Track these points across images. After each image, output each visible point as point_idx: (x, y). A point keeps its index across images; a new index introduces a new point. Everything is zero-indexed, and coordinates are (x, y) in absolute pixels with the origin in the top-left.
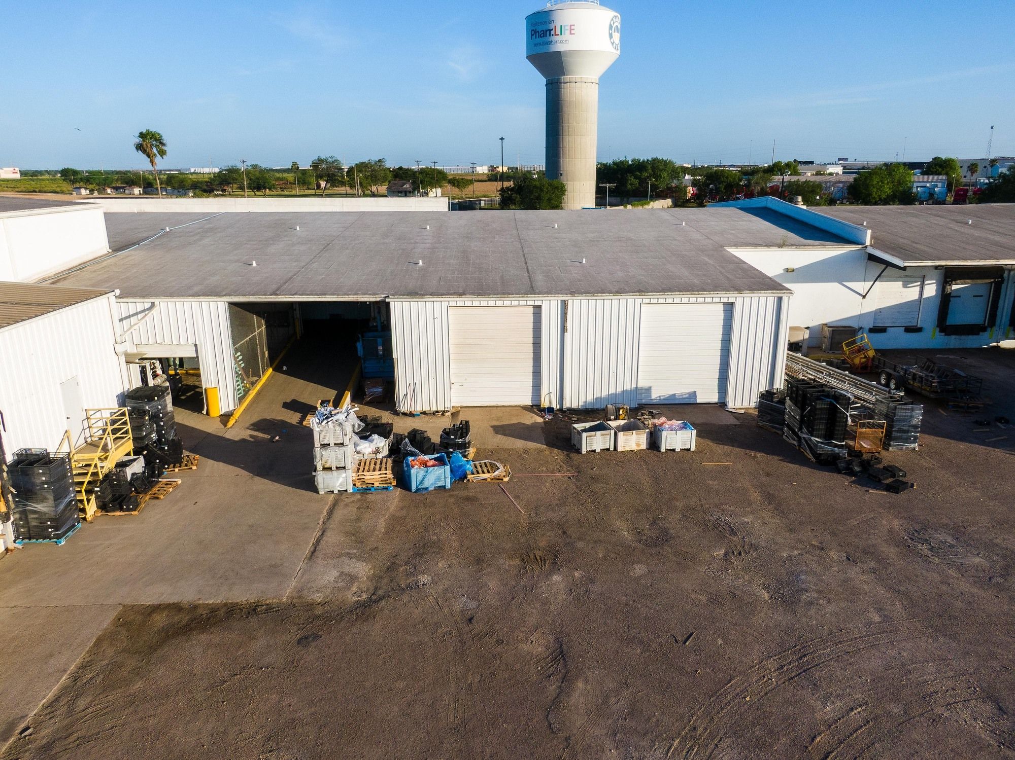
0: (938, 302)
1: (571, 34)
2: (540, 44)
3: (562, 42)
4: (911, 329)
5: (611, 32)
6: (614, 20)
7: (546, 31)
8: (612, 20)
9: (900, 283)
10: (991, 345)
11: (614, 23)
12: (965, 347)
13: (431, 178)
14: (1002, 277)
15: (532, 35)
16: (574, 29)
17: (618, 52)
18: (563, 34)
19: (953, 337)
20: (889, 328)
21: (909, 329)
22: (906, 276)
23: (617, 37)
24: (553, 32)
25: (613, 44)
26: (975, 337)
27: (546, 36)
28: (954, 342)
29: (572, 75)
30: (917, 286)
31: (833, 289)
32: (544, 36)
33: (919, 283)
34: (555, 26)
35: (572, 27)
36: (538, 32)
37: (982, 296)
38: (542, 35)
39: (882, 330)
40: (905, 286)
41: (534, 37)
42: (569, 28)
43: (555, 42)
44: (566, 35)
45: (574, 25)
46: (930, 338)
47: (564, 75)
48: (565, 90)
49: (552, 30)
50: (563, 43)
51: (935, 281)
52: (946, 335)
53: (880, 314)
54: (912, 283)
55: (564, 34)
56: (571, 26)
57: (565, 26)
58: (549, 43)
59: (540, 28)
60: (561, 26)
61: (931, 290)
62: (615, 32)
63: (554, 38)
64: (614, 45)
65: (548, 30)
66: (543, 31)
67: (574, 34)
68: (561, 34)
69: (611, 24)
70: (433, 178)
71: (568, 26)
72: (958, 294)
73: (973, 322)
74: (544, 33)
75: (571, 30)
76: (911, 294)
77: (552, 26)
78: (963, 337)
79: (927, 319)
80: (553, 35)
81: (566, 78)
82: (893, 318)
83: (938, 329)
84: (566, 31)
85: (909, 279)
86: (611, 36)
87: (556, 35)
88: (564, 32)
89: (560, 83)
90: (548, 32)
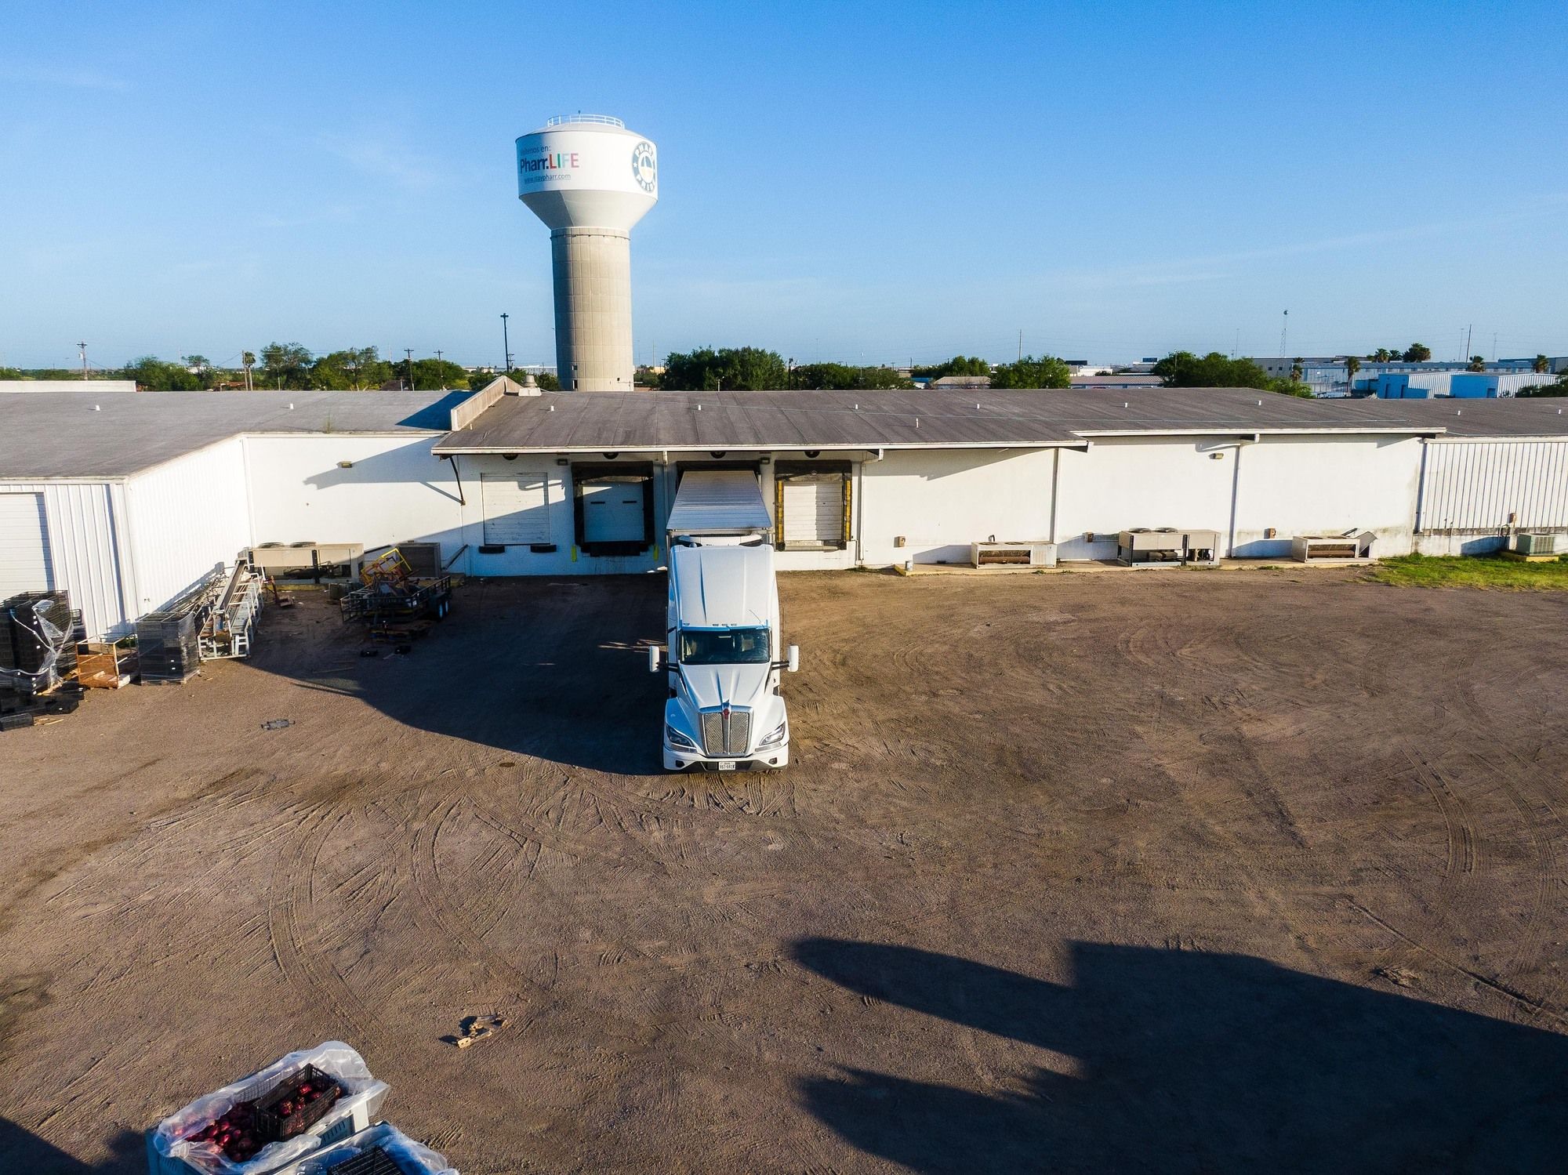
0: (572, 509)
1: (573, 166)
2: (532, 179)
3: (562, 177)
4: (538, 547)
5: (635, 165)
6: (641, 148)
7: (539, 161)
8: (638, 148)
9: (515, 484)
10: (659, 569)
11: (640, 154)
12: (623, 572)
13: (435, 375)
14: (650, 474)
15: (522, 167)
16: (577, 160)
17: (655, 194)
18: (561, 166)
19: (603, 559)
20: (508, 547)
21: (537, 549)
22: (521, 474)
23: (648, 174)
24: (547, 164)
25: (640, 182)
26: (634, 558)
27: (539, 169)
28: (605, 565)
29: (584, 225)
30: (540, 487)
31: (414, 490)
32: (536, 169)
33: (542, 484)
34: (551, 155)
35: (575, 157)
36: (528, 162)
37: (635, 502)
38: (534, 167)
39: (499, 549)
40: (522, 487)
41: (524, 169)
42: (569, 157)
43: (551, 178)
44: (566, 169)
45: (575, 154)
46: (569, 561)
47: (572, 225)
48: (575, 246)
49: (547, 160)
50: (563, 180)
51: (560, 481)
52: (591, 556)
53: (493, 527)
54: (532, 484)
55: (564, 166)
56: (572, 155)
57: (563, 155)
58: (543, 179)
59: (530, 158)
60: (559, 155)
61: (558, 493)
62: (643, 165)
63: (550, 172)
64: (643, 184)
65: (541, 160)
66: (535, 161)
67: (577, 167)
68: (559, 167)
69: (635, 155)
70: (437, 375)
71: (567, 155)
72: (597, 500)
73: (628, 539)
74: (535, 164)
75: (573, 160)
76: (533, 498)
77: (546, 155)
78: (617, 559)
79: (561, 533)
80: (547, 168)
81: (575, 229)
82: (512, 533)
83: (579, 549)
84: (566, 163)
85: (526, 478)
86: (636, 171)
87: (552, 167)
88: (564, 163)
89: (568, 235)
90: (541, 163)
